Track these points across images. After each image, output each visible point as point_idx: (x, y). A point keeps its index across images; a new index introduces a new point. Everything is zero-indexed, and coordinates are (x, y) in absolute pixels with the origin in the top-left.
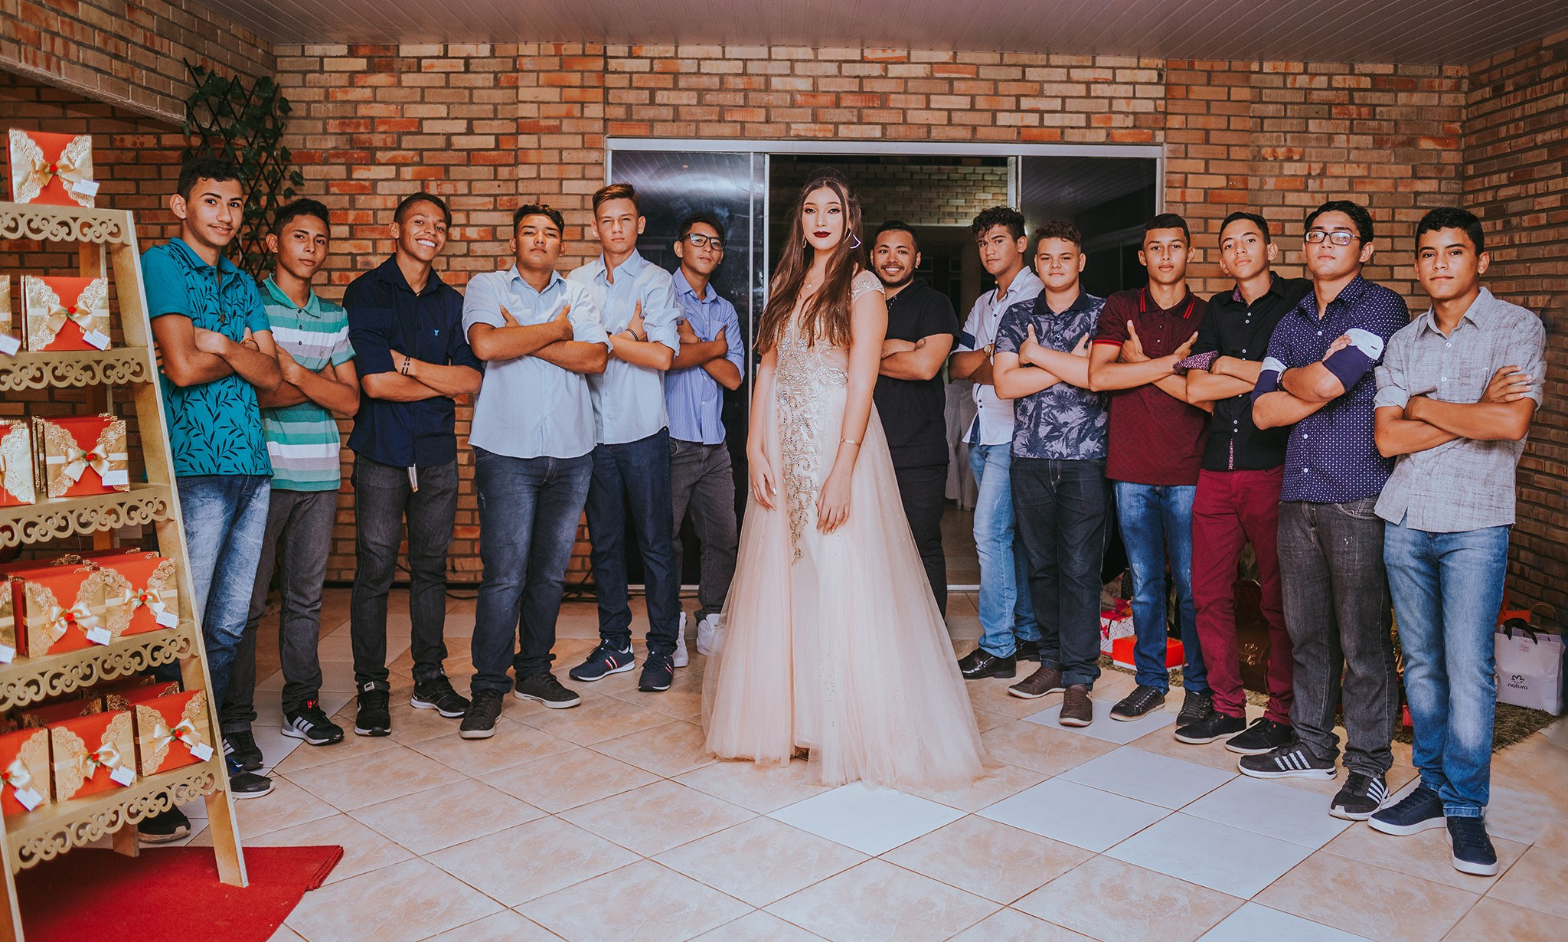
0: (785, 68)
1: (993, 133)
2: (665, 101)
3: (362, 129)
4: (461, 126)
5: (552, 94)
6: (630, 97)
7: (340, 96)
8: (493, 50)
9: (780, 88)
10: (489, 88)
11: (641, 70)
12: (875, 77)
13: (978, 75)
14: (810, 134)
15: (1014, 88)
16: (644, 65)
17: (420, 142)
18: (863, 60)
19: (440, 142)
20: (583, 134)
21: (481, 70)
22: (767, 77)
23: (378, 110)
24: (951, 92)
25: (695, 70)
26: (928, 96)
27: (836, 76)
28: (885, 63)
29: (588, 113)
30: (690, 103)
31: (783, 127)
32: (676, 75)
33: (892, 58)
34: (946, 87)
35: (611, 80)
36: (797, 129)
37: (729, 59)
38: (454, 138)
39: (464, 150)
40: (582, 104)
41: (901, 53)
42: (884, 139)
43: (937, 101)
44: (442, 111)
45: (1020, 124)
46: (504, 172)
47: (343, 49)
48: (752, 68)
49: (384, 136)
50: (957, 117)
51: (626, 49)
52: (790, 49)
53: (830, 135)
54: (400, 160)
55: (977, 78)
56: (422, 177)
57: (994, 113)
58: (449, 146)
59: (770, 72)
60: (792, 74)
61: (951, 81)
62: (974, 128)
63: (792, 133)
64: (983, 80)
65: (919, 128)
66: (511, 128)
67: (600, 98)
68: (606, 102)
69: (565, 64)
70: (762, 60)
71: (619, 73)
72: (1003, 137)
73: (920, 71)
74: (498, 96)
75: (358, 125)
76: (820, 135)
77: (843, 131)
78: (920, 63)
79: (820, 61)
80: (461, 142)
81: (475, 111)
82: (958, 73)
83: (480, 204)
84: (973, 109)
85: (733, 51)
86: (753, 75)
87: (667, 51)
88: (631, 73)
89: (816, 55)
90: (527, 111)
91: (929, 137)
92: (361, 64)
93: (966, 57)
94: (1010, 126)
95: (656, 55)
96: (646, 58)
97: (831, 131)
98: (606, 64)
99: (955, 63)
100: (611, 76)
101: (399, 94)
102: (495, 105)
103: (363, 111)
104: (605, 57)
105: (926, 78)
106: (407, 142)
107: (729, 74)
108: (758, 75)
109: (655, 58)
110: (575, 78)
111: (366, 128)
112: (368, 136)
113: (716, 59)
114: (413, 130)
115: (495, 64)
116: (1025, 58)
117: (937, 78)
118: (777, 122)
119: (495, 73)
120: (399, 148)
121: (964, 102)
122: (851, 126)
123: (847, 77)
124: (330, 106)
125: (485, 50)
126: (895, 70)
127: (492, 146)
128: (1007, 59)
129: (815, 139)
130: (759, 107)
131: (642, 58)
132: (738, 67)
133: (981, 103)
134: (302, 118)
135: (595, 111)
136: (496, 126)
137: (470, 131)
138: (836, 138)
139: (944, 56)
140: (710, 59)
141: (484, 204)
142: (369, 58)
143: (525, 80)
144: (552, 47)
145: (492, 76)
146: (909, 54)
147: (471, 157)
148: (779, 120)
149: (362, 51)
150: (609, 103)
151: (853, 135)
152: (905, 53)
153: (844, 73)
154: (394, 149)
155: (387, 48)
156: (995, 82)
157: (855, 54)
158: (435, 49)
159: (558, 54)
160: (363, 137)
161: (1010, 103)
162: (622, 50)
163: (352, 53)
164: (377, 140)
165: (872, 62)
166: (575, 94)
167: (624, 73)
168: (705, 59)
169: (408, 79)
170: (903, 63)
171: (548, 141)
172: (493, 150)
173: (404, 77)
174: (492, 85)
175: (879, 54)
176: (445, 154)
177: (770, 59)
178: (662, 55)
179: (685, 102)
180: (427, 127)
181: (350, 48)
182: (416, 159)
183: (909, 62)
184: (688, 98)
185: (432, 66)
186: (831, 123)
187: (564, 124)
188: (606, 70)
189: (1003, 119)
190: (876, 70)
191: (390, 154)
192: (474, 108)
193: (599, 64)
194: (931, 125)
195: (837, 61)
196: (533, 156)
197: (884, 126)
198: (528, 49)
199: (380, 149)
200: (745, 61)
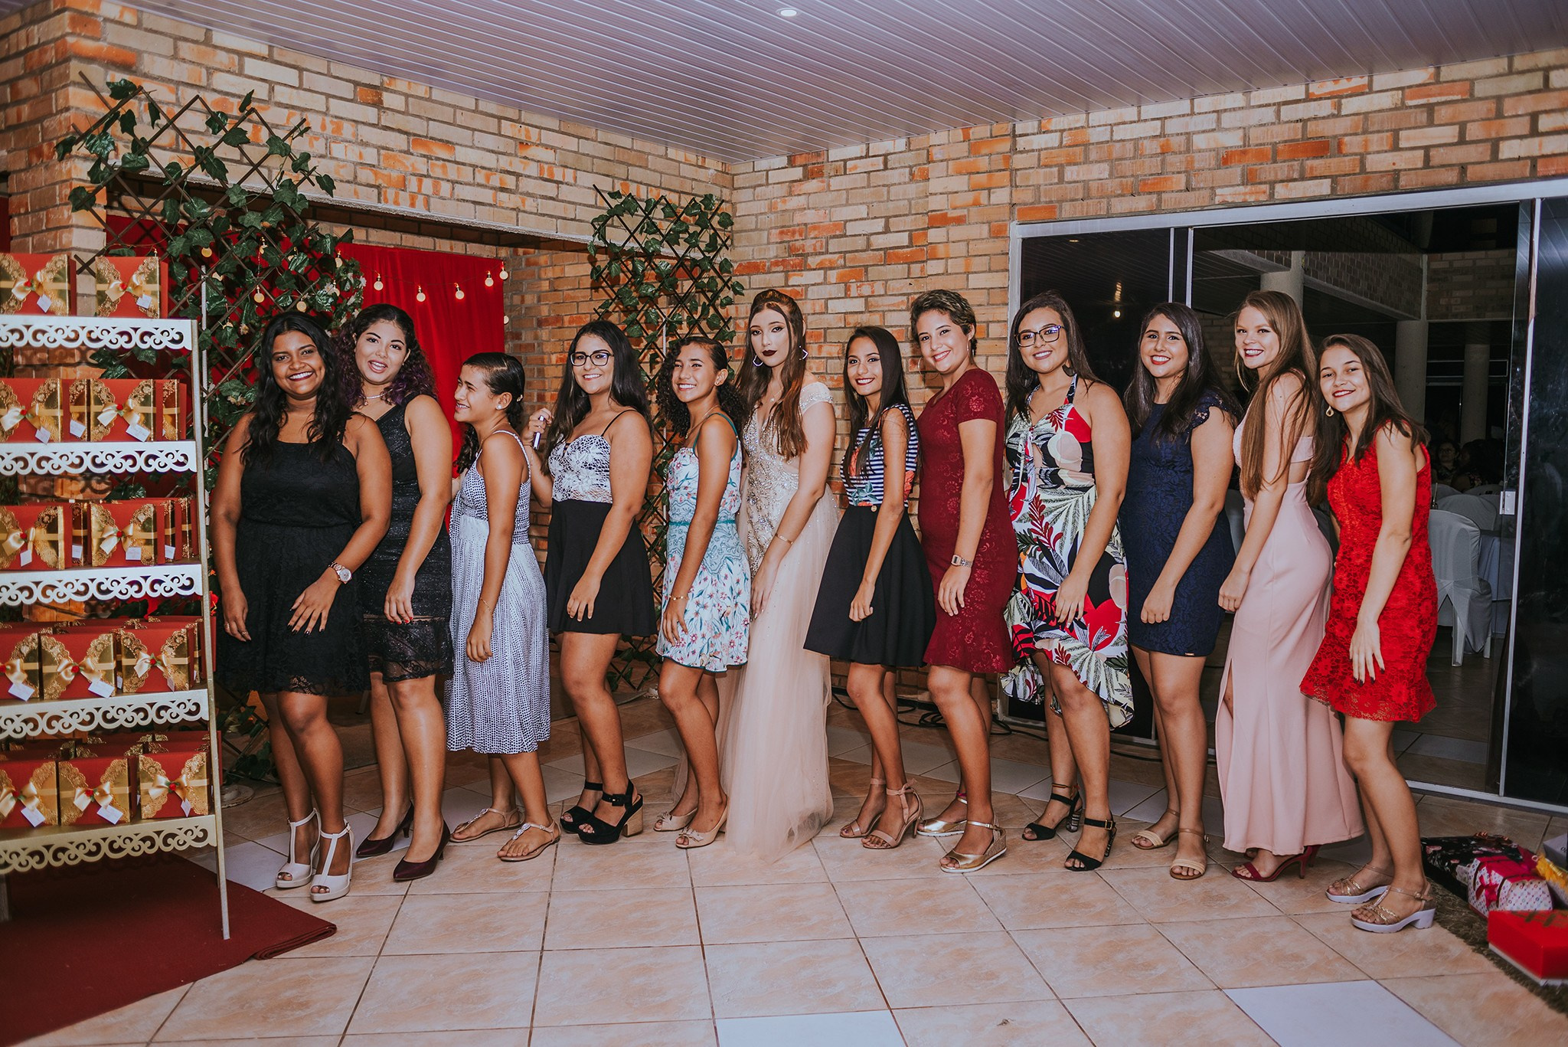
0: (1210, 121)
1: (1490, 171)
2: (1075, 178)
3: (797, 237)
4: (879, 225)
5: (960, 183)
6: (1039, 177)
7: (780, 206)
8: (908, 144)
9: (1203, 146)
10: (905, 183)
11: (1050, 145)
12: (1324, 118)
13: (1472, 94)
14: (1239, 200)
15: (1528, 104)
16: (1052, 140)
17: (845, 244)
18: (1309, 98)
19: (861, 243)
20: (989, 223)
21: (897, 165)
22: (1188, 135)
23: (810, 217)
24: (1431, 123)
25: (1107, 138)
26: (1396, 133)
27: (1273, 124)
28: (1337, 97)
29: (994, 199)
30: (1101, 176)
31: (1207, 193)
32: (1086, 145)
33: (1347, 90)
34: (1423, 117)
35: (1018, 161)
36: (1225, 194)
37: (1146, 120)
38: (872, 238)
39: (881, 249)
40: (989, 189)
41: (1358, 81)
42: (1333, 196)
43: (1407, 139)
44: (862, 211)
45: (1537, 153)
46: (916, 269)
47: (783, 161)
48: (1172, 127)
49: (814, 241)
50: (1437, 156)
51: (1036, 124)
52: (1216, 97)
53: (1263, 198)
54: (827, 264)
55: (1472, 97)
56: (846, 280)
57: (1495, 144)
58: (868, 247)
59: (1191, 129)
60: (1218, 128)
61: (1430, 108)
62: (1463, 168)
63: (1217, 200)
64: (1480, 99)
65: (1382, 177)
66: (922, 223)
67: (1006, 181)
68: (1013, 185)
69: (974, 148)
70: (1184, 116)
71: (1028, 151)
72: (1509, 175)
73: (1386, 101)
74: (913, 189)
75: (794, 233)
76: (1251, 199)
77: (1281, 191)
78: (1387, 90)
79: (1253, 107)
80: (880, 241)
81: (891, 208)
82: (1440, 95)
83: (893, 305)
84: (1462, 141)
85: (1150, 110)
86: (1172, 135)
87: (1078, 121)
88: (1039, 150)
89: (1249, 101)
90: (937, 203)
91: (1396, 187)
92: (797, 173)
93: (1453, 71)
94: (1519, 159)
95: (1066, 127)
96: (1056, 131)
97: (1264, 192)
98: (1015, 143)
99: (1438, 82)
100: (1019, 156)
101: (828, 198)
102: (910, 201)
103: (799, 219)
104: (1014, 136)
105: (1396, 109)
106: (834, 245)
107: (1145, 138)
108: (1178, 134)
109: (1064, 130)
110: (983, 163)
111: (801, 235)
112: (801, 242)
113: (1131, 122)
114: (838, 233)
115: (910, 158)
116: (1546, 57)
117: (1411, 107)
118: (1199, 189)
119: (911, 167)
120: (827, 252)
121: (1450, 134)
122: (1291, 184)
123: (1287, 122)
124: (773, 216)
125: (901, 144)
126: (1350, 105)
127: (906, 243)
128: (1519, 62)
129: (1245, 205)
130: (1179, 173)
131: (1052, 132)
132: (1154, 128)
133: (1474, 131)
134: (752, 230)
135: (1001, 196)
136: (909, 223)
137: (887, 230)
138: (1272, 201)
139: (1419, 75)
140: (1124, 123)
141: (898, 304)
142: (805, 166)
143: (935, 170)
144: (960, 131)
145: (907, 170)
146: (1371, 82)
147: (889, 256)
148: (1202, 185)
149: (799, 160)
150: (1017, 187)
151: (1294, 195)
152: (1365, 81)
153: (1283, 118)
154: (822, 253)
155: (818, 155)
156: (1499, 99)
157: (1297, 91)
158: (858, 150)
159: (966, 138)
160: (798, 244)
161: (1522, 126)
162: (1030, 126)
163: (791, 163)
164: (809, 245)
165: (1321, 99)
166: (982, 179)
167: (1033, 151)
168: (1119, 124)
169: (836, 183)
170: (1363, 94)
171: (956, 232)
172: (907, 247)
173: (832, 180)
174: (907, 180)
175: (1329, 87)
176: (864, 255)
177: (1192, 114)
178: (1072, 126)
179: (1096, 176)
180: (851, 229)
181: (789, 157)
182: (841, 262)
183: (1371, 92)
184: (1100, 171)
185: (855, 167)
186: (1265, 183)
187: (971, 213)
188: (1014, 150)
189: (1508, 150)
190: (1326, 108)
191: (819, 259)
192: (891, 205)
193: (1005, 146)
194: (1400, 171)
195: (1274, 104)
196: (941, 250)
197: (1334, 179)
198: (938, 138)
199: (812, 254)
200: (1163, 119)
